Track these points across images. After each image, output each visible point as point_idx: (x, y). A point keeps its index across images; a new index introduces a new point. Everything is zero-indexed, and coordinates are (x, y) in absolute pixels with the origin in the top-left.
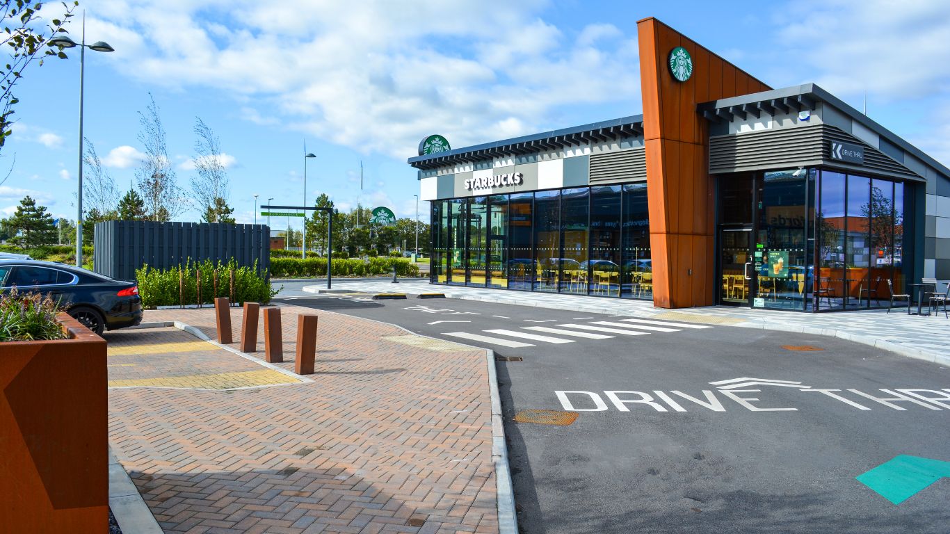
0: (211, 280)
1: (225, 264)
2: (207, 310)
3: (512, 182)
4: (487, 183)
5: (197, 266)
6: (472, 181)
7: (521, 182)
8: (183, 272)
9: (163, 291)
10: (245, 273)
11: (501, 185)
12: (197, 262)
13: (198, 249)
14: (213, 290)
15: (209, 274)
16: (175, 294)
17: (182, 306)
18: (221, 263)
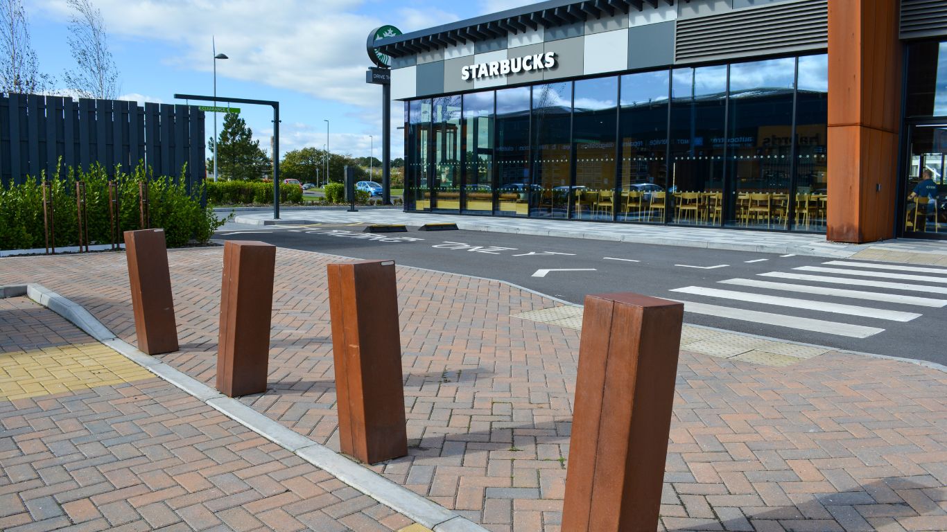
0: (104, 200)
1: (128, 170)
2: (98, 257)
3: (541, 66)
4: (499, 70)
5: (76, 176)
6: (474, 68)
7: (556, 66)
8: (49, 184)
9: (11, 221)
10: (167, 189)
11: (522, 71)
12: (76, 169)
13: (77, 145)
14: (108, 219)
15: (100, 189)
16: (34, 227)
17: (50, 250)
18: (122, 170)
